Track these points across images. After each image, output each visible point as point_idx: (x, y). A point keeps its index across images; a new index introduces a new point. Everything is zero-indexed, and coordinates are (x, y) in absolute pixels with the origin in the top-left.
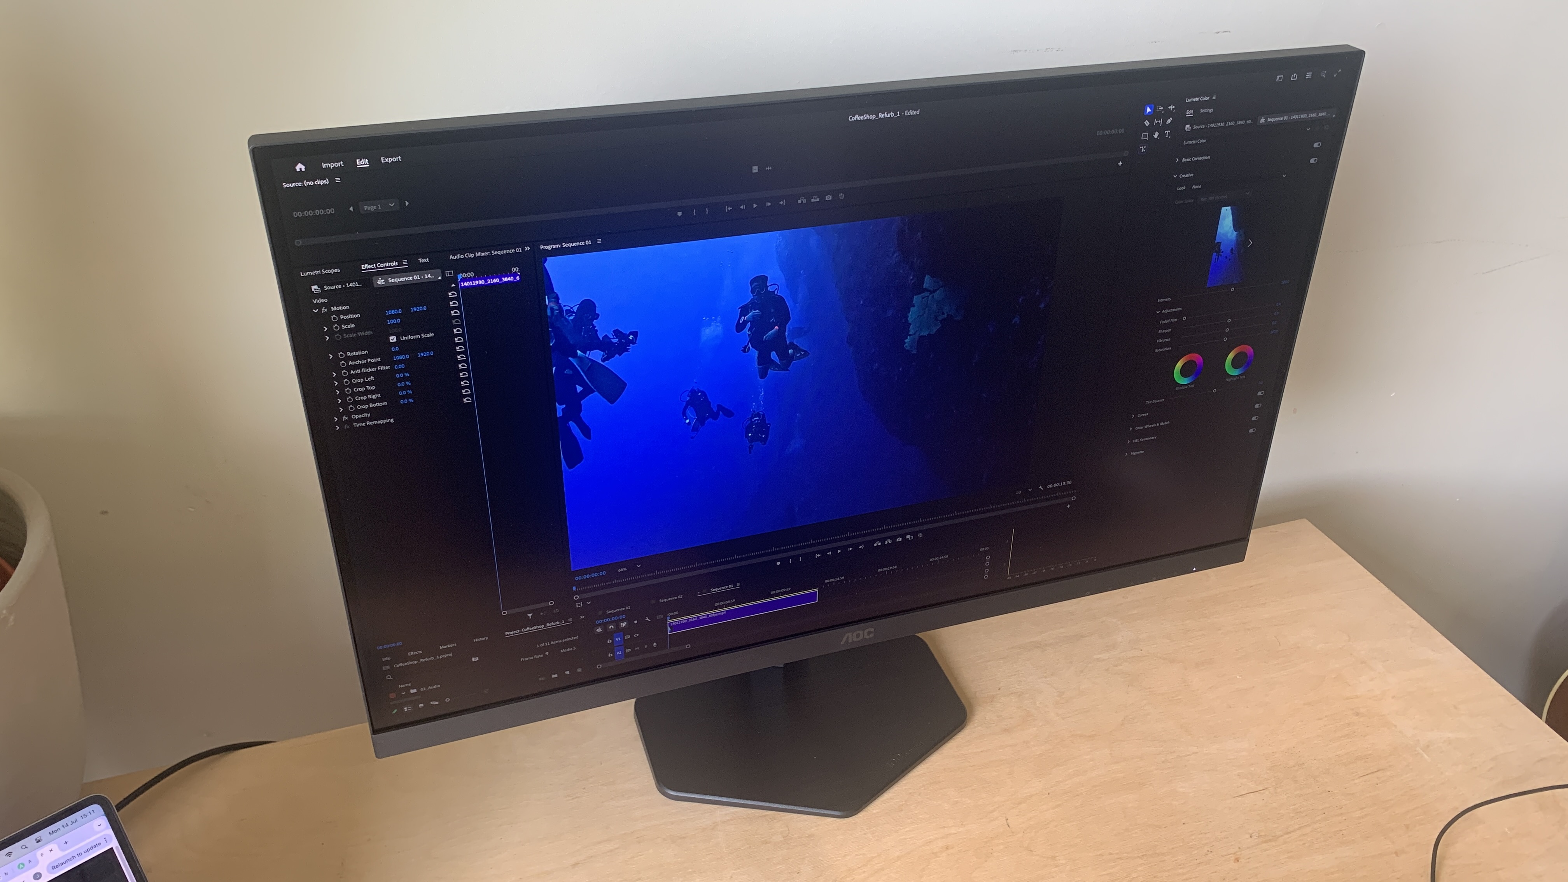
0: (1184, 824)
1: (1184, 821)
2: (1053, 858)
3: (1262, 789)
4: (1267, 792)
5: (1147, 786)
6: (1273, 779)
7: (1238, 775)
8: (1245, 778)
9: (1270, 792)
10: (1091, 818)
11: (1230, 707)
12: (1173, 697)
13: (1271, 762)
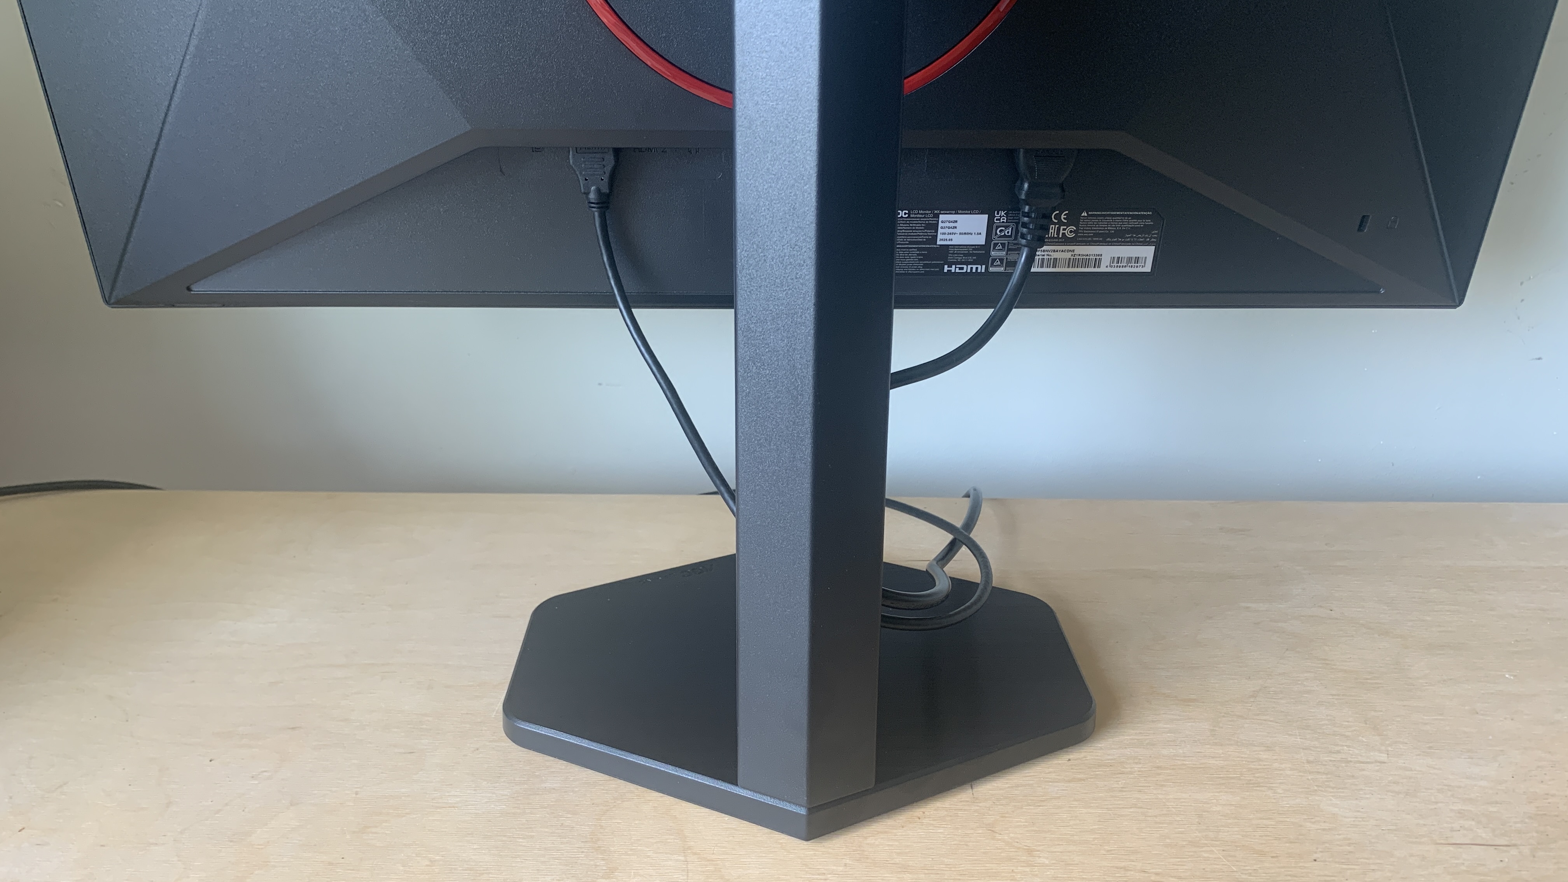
0: (1315, 860)
1: (1315, 856)
2: (1030, 851)
3: (1506, 843)
4: (1514, 852)
5: (1263, 789)
6: (1535, 834)
7: (1459, 813)
8: (1473, 820)
9: (1520, 852)
10: (1132, 810)
11: (1477, 713)
12: (1367, 679)
13: (1537, 807)
